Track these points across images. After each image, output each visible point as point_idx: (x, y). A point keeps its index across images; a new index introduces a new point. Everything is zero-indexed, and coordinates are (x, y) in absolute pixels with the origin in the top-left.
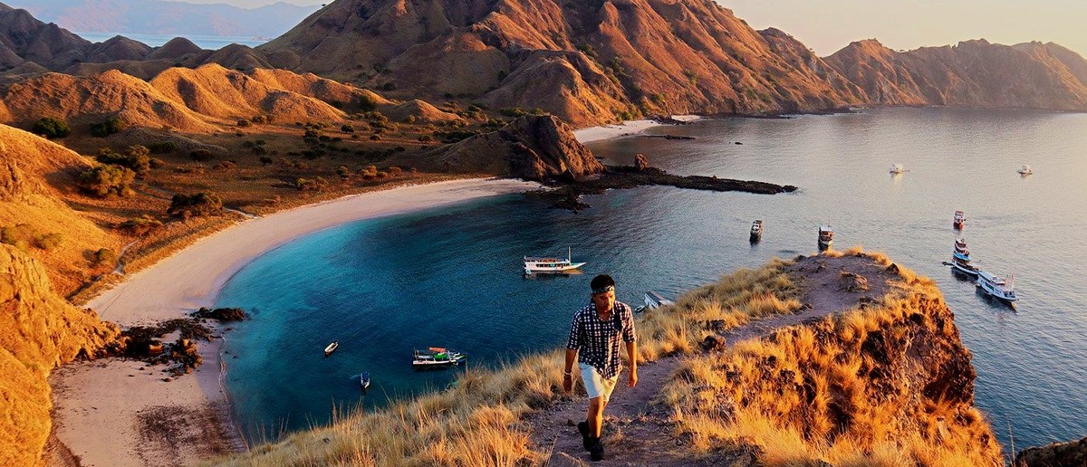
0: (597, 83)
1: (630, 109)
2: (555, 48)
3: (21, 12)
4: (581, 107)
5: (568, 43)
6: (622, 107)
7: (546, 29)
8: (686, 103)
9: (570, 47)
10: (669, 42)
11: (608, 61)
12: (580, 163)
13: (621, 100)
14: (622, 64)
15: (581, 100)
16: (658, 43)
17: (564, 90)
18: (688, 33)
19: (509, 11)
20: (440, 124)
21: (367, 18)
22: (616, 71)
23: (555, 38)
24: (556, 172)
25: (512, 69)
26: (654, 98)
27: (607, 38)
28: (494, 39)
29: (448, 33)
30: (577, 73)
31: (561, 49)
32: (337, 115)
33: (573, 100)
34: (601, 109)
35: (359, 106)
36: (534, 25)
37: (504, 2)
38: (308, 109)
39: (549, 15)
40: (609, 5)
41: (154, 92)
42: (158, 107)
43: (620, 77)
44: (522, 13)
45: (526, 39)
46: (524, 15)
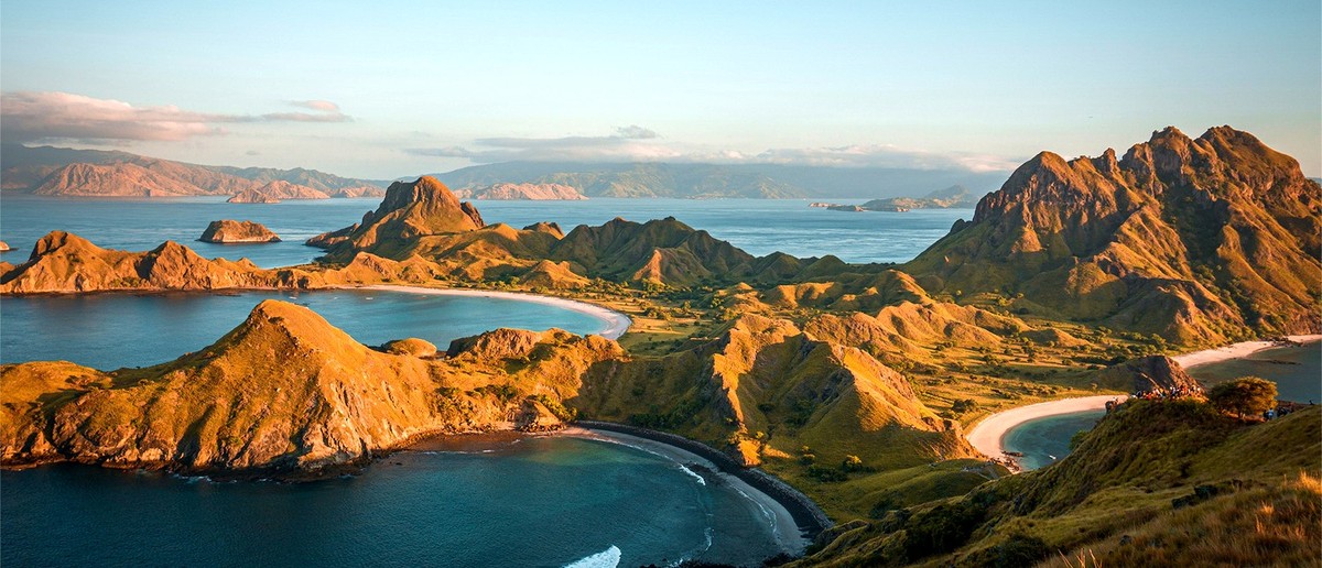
0: (1211, 309)
1: (1244, 330)
2: (1172, 274)
4: (1194, 332)
5: (1185, 269)
6: (1235, 330)
7: (1163, 254)
8: (1307, 323)
9: (1189, 275)
10: (1295, 261)
11: (1224, 282)
13: (1236, 323)
14: (1240, 286)
15: (1195, 327)
16: (1281, 264)
17: (1178, 316)
19: (1127, 241)
20: (1074, 347)
21: (997, 247)
22: (1233, 293)
23: (1173, 263)
25: (1129, 295)
26: (1270, 319)
27: (1225, 262)
28: (1112, 266)
29: (1073, 262)
30: (1192, 303)
31: (1179, 276)
33: (1187, 327)
34: (1213, 332)
36: (1150, 251)
37: (1121, 233)
38: (976, 335)
39: (1167, 241)
40: (1228, 230)
41: (883, 328)
42: (892, 337)
43: (1237, 300)
44: (1139, 240)
45: (1142, 266)
46: (1141, 243)
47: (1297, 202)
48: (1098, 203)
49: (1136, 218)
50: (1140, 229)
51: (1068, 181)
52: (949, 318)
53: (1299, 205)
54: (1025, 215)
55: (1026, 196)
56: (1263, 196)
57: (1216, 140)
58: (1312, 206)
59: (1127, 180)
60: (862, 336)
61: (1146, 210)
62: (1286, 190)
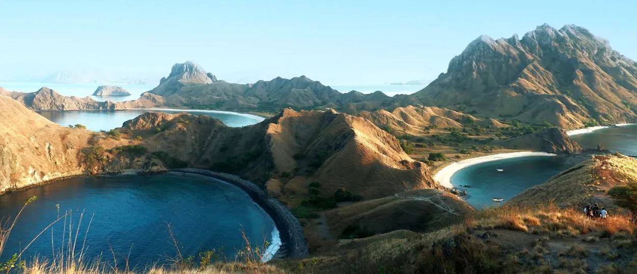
0: (574, 110)
1: (592, 121)
2: (550, 93)
3: (317, 82)
4: (567, 121)
5: (557, 91)
6: (588, 120)
7: (545, 84)
8: (624, 118)
9: (559, 93)
10: (613, 87)
11: (578, 99)
12: (572, 147)
13: (587, 117)
14: (587, 99)
15: (567, 118)
16: (606, 88)
17: (557, 113)
18: (625, 81)
19: (527, 78)
20: (502, 129)
22: (583, 103)
23: (550, 88)
24: (561, 150)
25: (530, 104)
26: (605, 116)
27: (578, 87)
28: (520, 90)
29: (499, 88)
30: (564, 105)
31: (554, 94)
32: (457, 125)
33: (563, 118)
34: (577, 121)
35: (466, 121)
36: (539, 82)
37: (524, 73)
38: (447, 123)
39: (547, 77)
40: (578, 71)
41: (395, 117)
42: (399, 123)
43: (586, 106)
44: (533, 77)
45: (535, 89)
46: (534, 78)
47: (610, 60)
48: (510, 59)
49: (530, 66)
50: (532, 72)
51: (495, 49)
52: (433, 114)
53: (611, 62)
54: (473, 66)
55: (474, 57)
56: (593, 57)
57: (568, 31)
58: (617, 62)
59: (525, 49)
60: (382, 122)
61: (536, 63)
62: (604, 54)
